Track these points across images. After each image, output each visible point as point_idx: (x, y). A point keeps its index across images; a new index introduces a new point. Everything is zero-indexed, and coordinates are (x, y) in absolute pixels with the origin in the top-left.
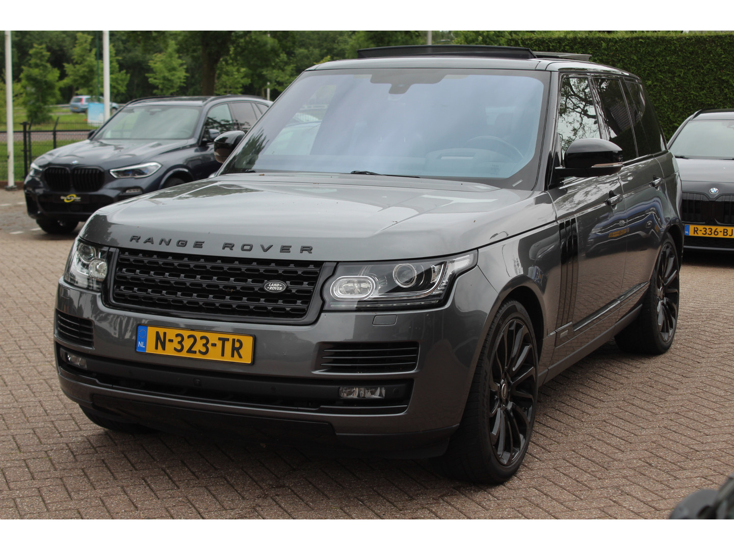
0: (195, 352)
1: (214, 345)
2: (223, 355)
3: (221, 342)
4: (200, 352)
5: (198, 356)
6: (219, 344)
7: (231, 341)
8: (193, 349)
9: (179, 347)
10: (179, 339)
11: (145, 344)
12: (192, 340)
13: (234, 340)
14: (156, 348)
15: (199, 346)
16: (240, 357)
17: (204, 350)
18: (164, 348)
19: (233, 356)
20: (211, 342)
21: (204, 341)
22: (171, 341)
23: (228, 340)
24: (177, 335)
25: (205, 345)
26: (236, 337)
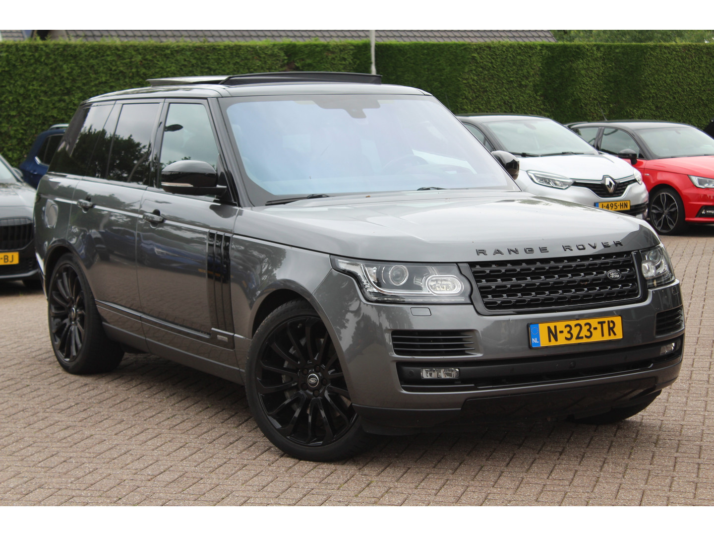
0: (582, 338)
1: (595, 329)
2: (603, 335)
3: (600, 325)
4: (586, 337)
5: (585, 340)
6: (599, 327)
7: (607, 322)
8: (580, 336)
9: (569, 336)
10: (568, 329)
11: (539, 340)
12: (578, 328)
13: (609, 322)
14: (550, 341)
15: (585, 332)
16: (615, 334)
17: (588, 334)
18: (556, 339)
19: (610, 335)
20: (593, 326)
21: (588, 327)
22: (561, 332)
23: (604, 322)
24: (566, 326)
25: (589, 330)
26: (610, 319)
